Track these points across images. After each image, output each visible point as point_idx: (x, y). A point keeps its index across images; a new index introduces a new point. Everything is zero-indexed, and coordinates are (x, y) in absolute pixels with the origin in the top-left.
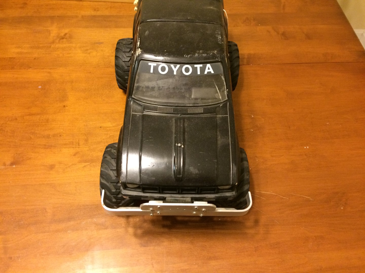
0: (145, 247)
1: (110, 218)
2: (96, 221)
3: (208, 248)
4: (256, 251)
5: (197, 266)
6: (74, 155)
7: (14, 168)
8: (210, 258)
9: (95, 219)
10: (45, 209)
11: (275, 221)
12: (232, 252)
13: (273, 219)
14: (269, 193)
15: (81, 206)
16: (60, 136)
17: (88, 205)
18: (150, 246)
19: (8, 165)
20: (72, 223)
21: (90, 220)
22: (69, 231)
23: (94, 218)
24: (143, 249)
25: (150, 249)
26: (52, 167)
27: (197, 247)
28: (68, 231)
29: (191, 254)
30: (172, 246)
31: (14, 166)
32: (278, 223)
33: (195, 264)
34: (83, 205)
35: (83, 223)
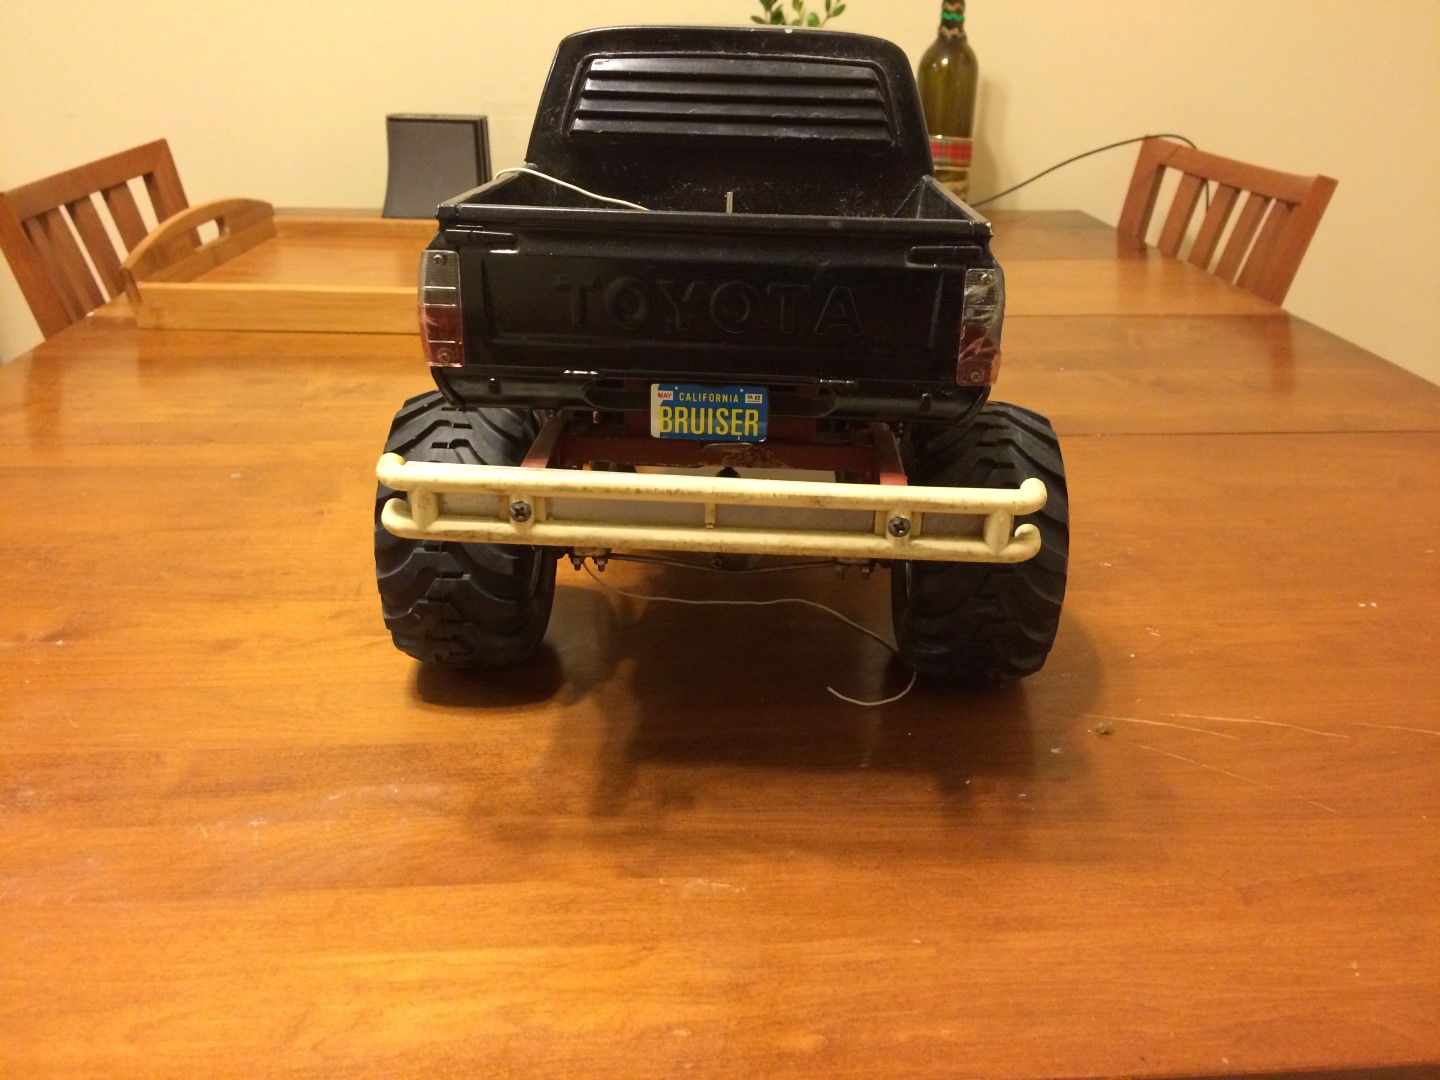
0: (644, 880)
1: (466, 783)
2: (396, 791)
3: (980, 888)
4: (1247, 902)
5: (931, 951)
6: (331, 618)
7: (58, 647)
8: (1000, 924)
9: (391, 787)
10: (158, 757)
11: (1313, 803)
12: (1118, 902)
13: (1300, 797)
14: (1248, 721)
15: (333, 749)
16: (285, 574)
17: (368, 747)
18: (669, 876)
19: (33, 640)
20: (275, 797)
21: (366, 789)
22: (255, 823)
23: (389, 783)
24: (631, 885)
25: (667, 886)
26: (224, 646)
27: (921, 884)
28: (253, 820)
29: (891, 907)
30: (785, 876)
31: (60, 642)
32: (1331, 810)
33: (917, 941)
34: (343, 747)
35: (331, 798)
